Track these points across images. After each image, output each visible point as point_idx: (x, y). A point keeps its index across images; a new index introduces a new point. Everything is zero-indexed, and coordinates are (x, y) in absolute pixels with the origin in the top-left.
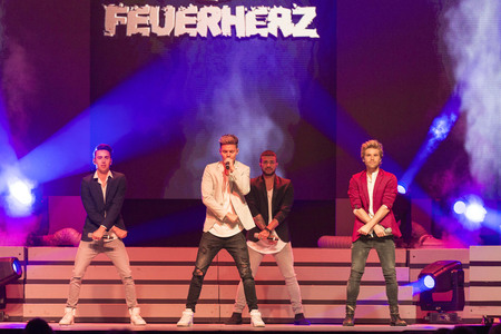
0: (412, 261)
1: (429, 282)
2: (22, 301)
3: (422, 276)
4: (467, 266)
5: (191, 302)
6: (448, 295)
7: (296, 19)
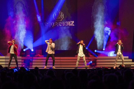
0: (89, 59)
1: (91, 62)
2: (32, 65)
3: (90, 61)
4: (97, 60)
5: (46, 65)
6: (94, 64)
7: (71, 23)
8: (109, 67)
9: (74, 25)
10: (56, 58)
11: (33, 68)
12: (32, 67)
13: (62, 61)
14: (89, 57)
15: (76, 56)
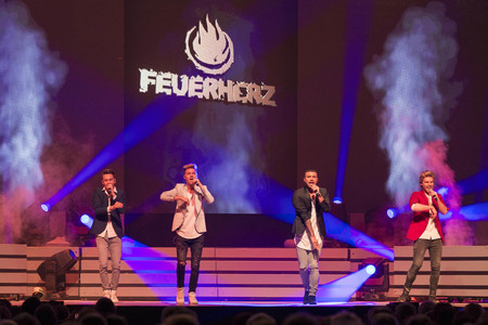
0: (352, 257)
4: (392, 261)
7: (264, 93)
8: (460, 299)
9: (273, 104)
10: (207, 252)
11: (84, 298)
12: (78, 298)
13: (222, 265)
14: (352, 250)
15: (288, 241)
